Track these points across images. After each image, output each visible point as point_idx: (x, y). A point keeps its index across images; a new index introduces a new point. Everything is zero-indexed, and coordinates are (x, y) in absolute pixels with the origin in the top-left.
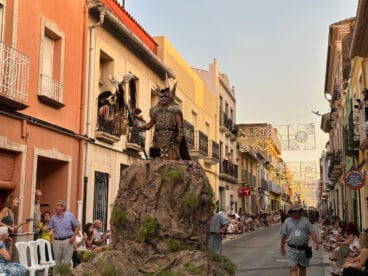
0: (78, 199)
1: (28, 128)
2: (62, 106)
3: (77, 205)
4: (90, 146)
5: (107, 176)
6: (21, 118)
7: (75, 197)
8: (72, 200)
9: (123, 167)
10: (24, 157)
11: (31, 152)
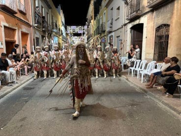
1: (17, 21)
2: (26, 14)
5: (38, 38)
6: (15, 17)
9: (42, 36)
10: (17, 31)
11: (19, 30)
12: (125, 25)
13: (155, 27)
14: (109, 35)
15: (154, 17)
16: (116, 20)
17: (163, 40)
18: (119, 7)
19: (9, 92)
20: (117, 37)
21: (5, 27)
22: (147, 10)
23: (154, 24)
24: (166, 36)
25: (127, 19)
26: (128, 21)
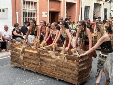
0: (79, 14)
3: (79, 16)
7: (78, 14)
8: (77, 14)
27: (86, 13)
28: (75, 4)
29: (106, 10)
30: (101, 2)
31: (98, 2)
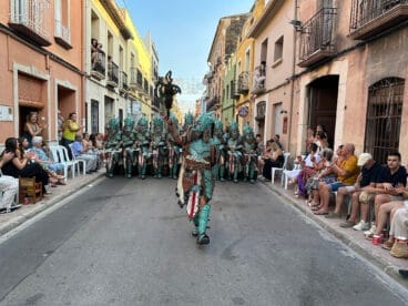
0: (82, 117)
1: (50, 62)
2: (71, 48)
4: (88, 81)
5: (97, 102)
6: (45, 53)
9: (106, 97)
10: (49, 83)
11: (53, 79)
12: (296, 77)
13: (368, 84)
14: (257, 101)
15: (364, 60)
16: (274, 67)
17: (388, 115)
18: (282, 37)
19: (16, 225)
20: (276, 105)
21: (21, 74)
22: (349, 44)
23: (364, 76)
24: (395, 105)
25: (301, 65)
26: (303, 69)
27: (93, 116)
28: (74, 91)
29: (121, 111)
30: (114, 96)
31: (110, 96)
